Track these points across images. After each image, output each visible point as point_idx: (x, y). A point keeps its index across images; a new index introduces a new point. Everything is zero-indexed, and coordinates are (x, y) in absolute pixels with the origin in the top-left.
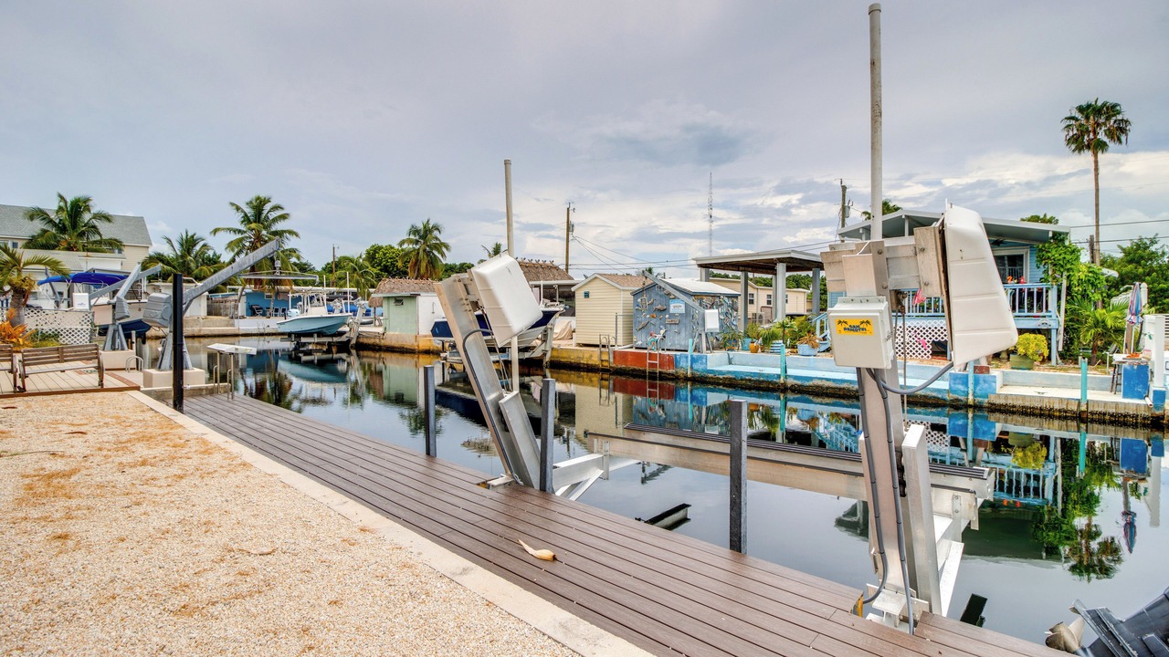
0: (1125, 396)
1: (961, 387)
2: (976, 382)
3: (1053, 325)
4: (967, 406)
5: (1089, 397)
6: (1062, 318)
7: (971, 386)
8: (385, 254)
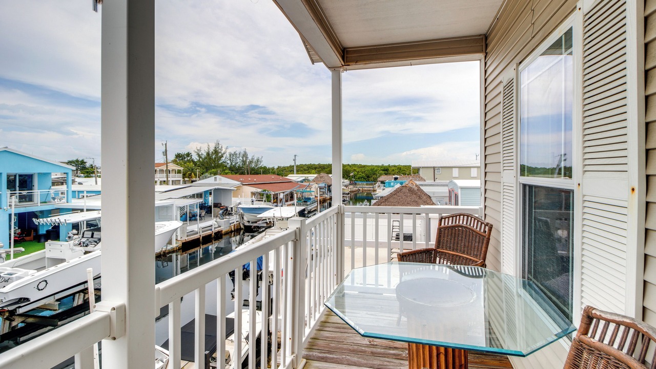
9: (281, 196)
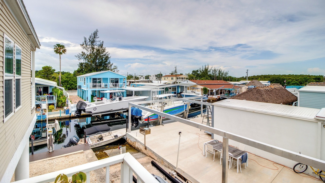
0: (66, 114)
1: (40, 118)
2: (43, 117)
3: (55, 102)
4: (41, 121)
5: (61, 116)
6: (56, 101)
7: (42, 117)
9: (214, 91)
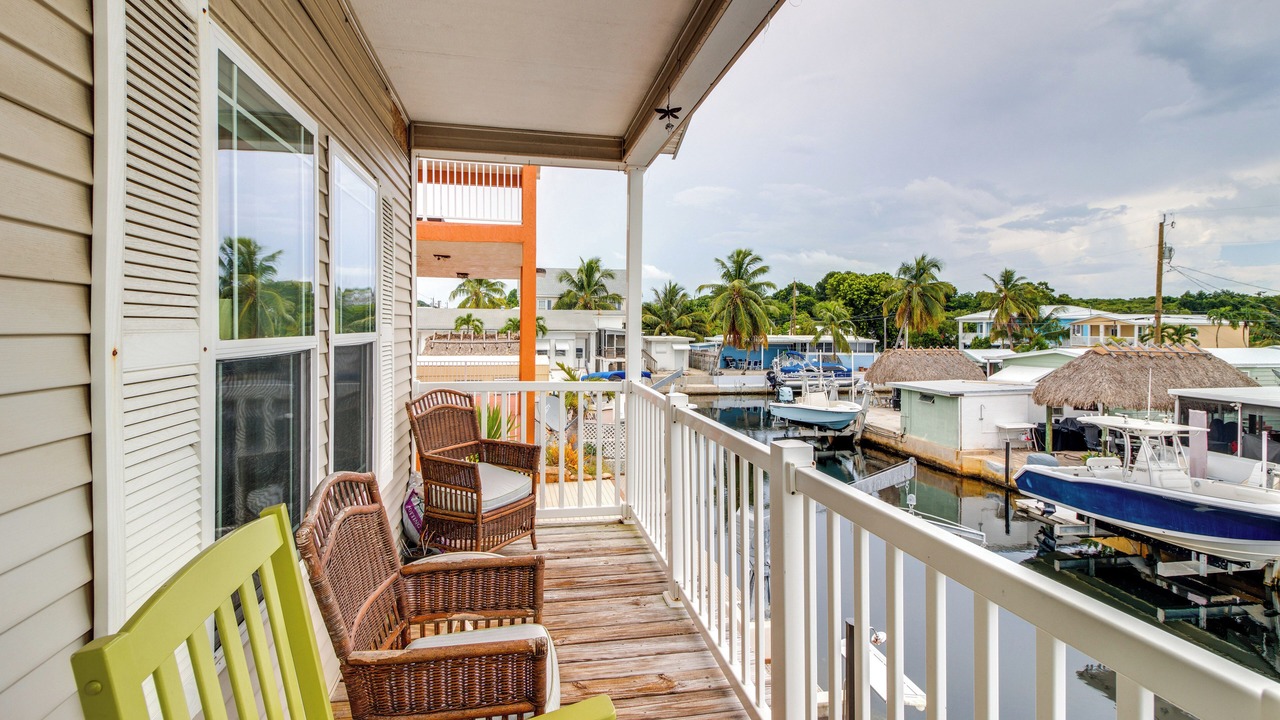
8: (850, 286)
